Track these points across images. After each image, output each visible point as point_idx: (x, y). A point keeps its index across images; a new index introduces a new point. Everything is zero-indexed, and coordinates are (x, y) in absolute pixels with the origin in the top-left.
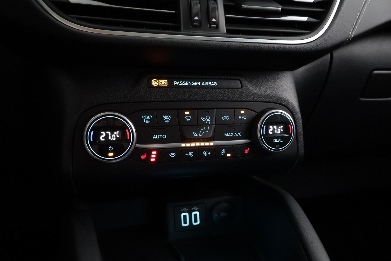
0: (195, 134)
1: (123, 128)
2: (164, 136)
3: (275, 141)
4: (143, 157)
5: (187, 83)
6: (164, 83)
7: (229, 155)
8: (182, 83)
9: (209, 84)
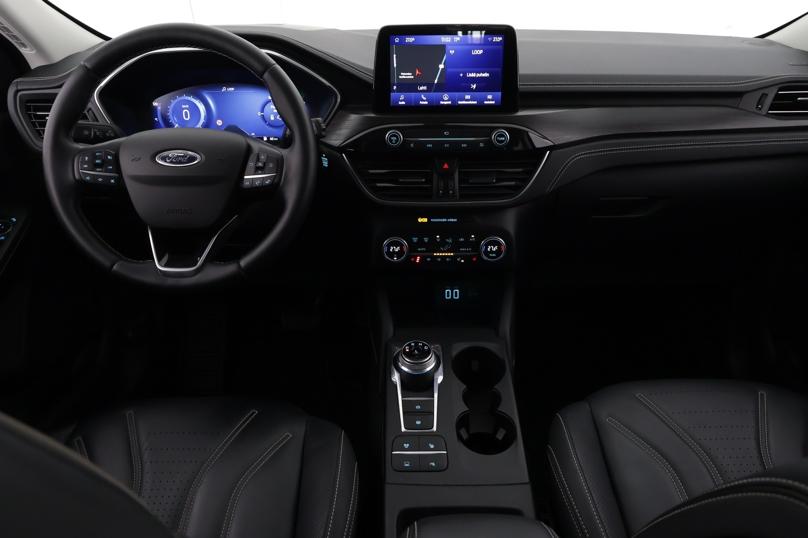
0: (442, 249)
1: (401, 245)
2: (424, 249)
3: (491, 255)
4: (413, 260)
5: (438, 220)
6: (425, 220)
7: (463, 261)
8: (435, 220)
9: (452, 220)
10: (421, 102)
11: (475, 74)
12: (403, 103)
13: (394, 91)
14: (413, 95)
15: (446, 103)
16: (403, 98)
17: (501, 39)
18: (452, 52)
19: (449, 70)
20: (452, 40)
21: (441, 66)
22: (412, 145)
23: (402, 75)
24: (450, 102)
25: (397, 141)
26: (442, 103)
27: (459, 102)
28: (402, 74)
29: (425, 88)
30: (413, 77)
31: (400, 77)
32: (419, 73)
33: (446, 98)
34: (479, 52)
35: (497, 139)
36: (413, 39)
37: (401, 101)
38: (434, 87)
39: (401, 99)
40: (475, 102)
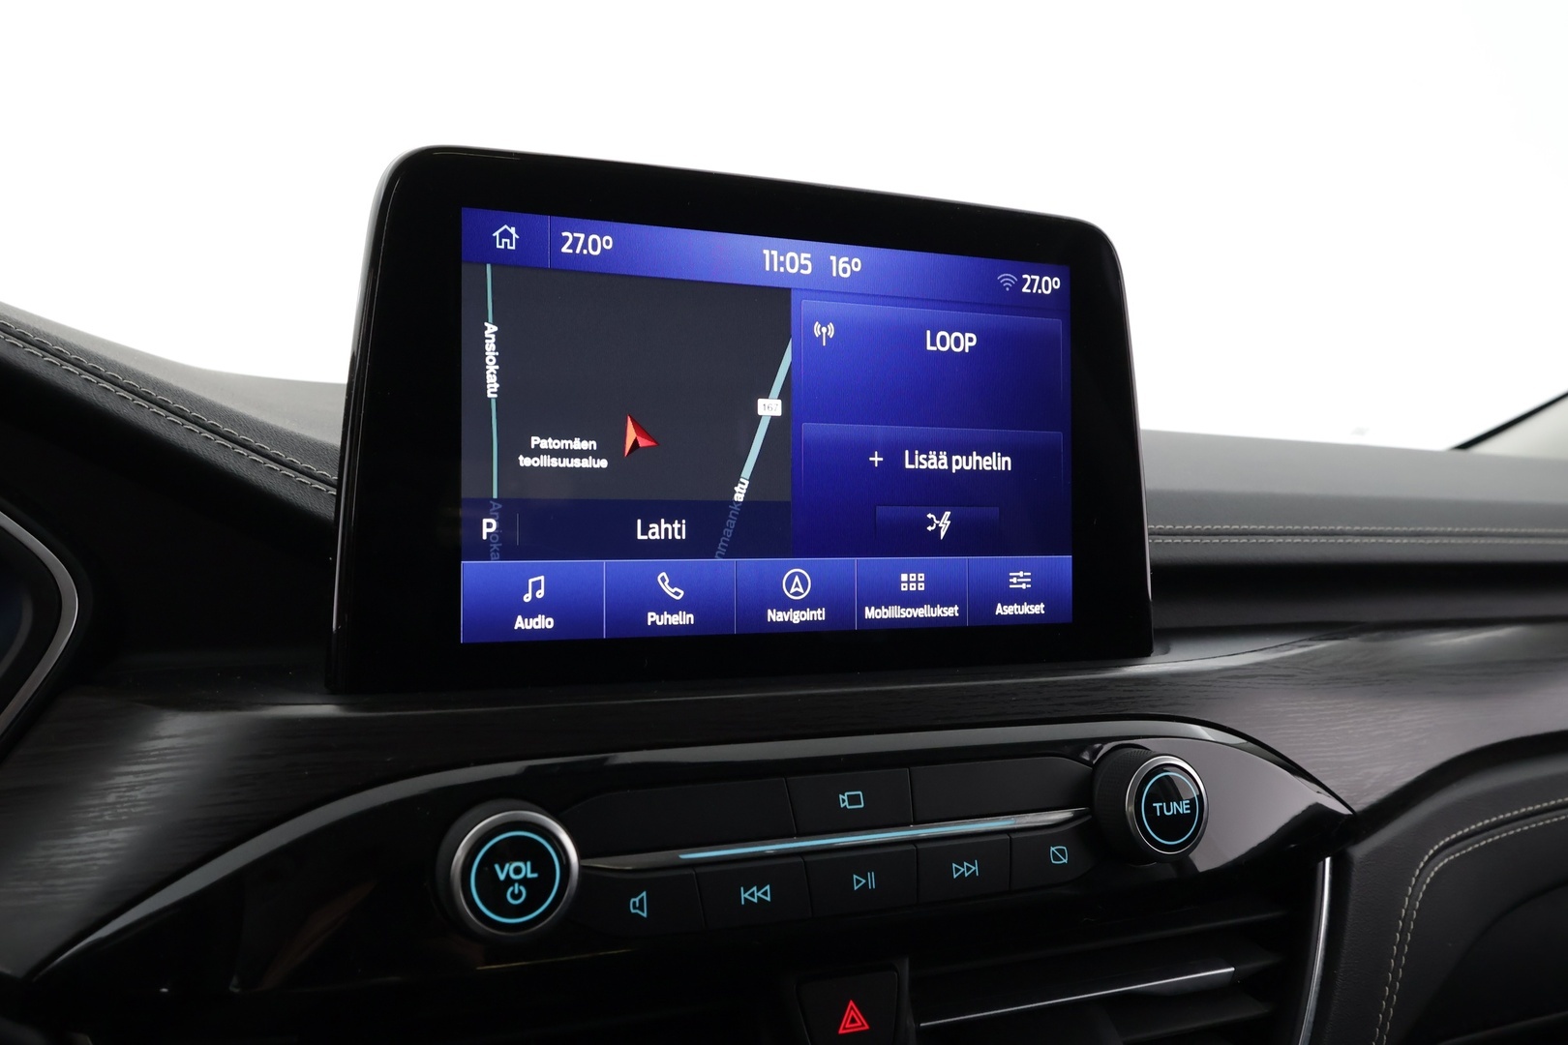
10: (652, 617)
11: (943, 456)
12: (543, 623)
13: (482, 551)
14: (603, 573)
15: (796, 617)
16: (540, 594)
17: (1054, 283)
18: (824, 331)
19: (811, 430)
20: (822, 266)
21: (770, 407)
22: (639, 904)
23: (538, 452)
24: (819, 614)
25: (537, 890)
26: (775, 616)
27: (870, 613)
28: (535, 441)
29: (677, 530)
30: (603, 463)
31: (525, 462)
32: (643, 443)
33: (797, 590)
34: (957, 342)
35: (1150, 810)
36: (606, 242)
37: (530, 611)
38: (732, 522)
39: (528, 597)
40: (952, 611)
